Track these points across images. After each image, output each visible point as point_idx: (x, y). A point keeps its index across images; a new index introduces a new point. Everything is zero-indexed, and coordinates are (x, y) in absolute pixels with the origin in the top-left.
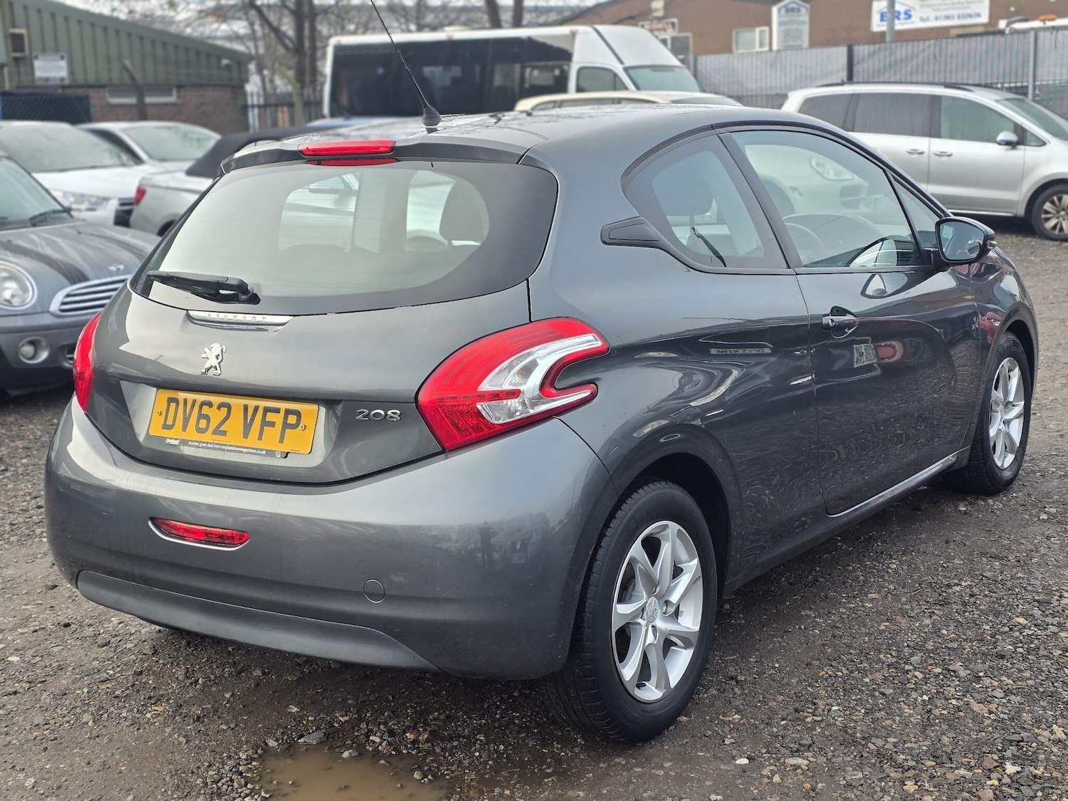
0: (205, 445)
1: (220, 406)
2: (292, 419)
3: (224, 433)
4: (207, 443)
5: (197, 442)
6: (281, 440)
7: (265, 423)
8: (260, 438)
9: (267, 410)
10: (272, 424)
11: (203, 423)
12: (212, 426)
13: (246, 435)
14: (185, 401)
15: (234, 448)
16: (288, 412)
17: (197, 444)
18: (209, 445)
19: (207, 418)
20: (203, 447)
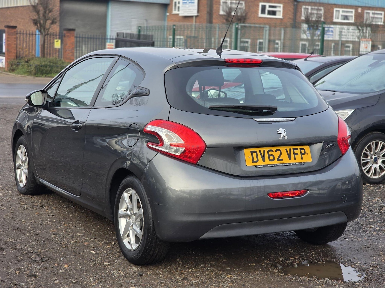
0: (276, 165)
1: (276, 151)
2: (303, 151)
3: (282, 160)
4: (276, 164)
5: (272, 164)
6: (302, 159)
7: (295, 154)
8: (295, 159)
9: (294, 150)
10: (297, 154)
11: (271, 158)
12: (276, 158)
13: (290, 159)
14: (260, 151)
15: (287, 164)
16: (301, 149)
17: (272, 165)
18: (277, 165)
19: (272, 155)
20: (275, 166)
